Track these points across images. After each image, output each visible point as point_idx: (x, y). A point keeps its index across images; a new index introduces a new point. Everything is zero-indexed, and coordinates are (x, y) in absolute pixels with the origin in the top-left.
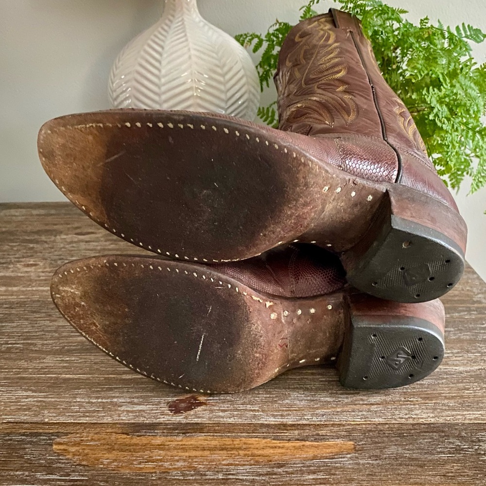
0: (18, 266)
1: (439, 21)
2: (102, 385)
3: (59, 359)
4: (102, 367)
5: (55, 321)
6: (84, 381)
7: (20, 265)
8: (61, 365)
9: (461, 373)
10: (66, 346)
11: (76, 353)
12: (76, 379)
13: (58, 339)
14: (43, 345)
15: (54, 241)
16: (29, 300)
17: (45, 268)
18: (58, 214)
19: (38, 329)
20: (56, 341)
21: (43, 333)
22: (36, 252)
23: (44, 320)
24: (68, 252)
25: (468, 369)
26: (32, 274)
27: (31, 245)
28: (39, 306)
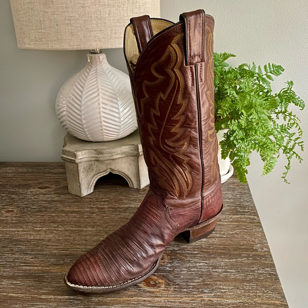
0: (3, 212)
1: (253, 63)
2: (29, 302)
3: (10, 282)
4: (32, 289)
5: (14, 254)
6: (20, 299)
7: (4, 211)
8: (11, 286)
9: (229, 305)
10: (16, 273)
11: (20, 278)
12: (16, 297)
13: (13, 267)
14: (4, 271)
15: (26, 194)
16: (3, 238)
17: (17, 214)
18: (32, 172)
19: (4, 260)
20: (11, 269)
21: (5, 263)
22: (14, 202)
23: (8, 253)
24: (32, 202)
25: (234, 301)
26: (9, 218)
27: (13, 196)
28: (7, 243)
